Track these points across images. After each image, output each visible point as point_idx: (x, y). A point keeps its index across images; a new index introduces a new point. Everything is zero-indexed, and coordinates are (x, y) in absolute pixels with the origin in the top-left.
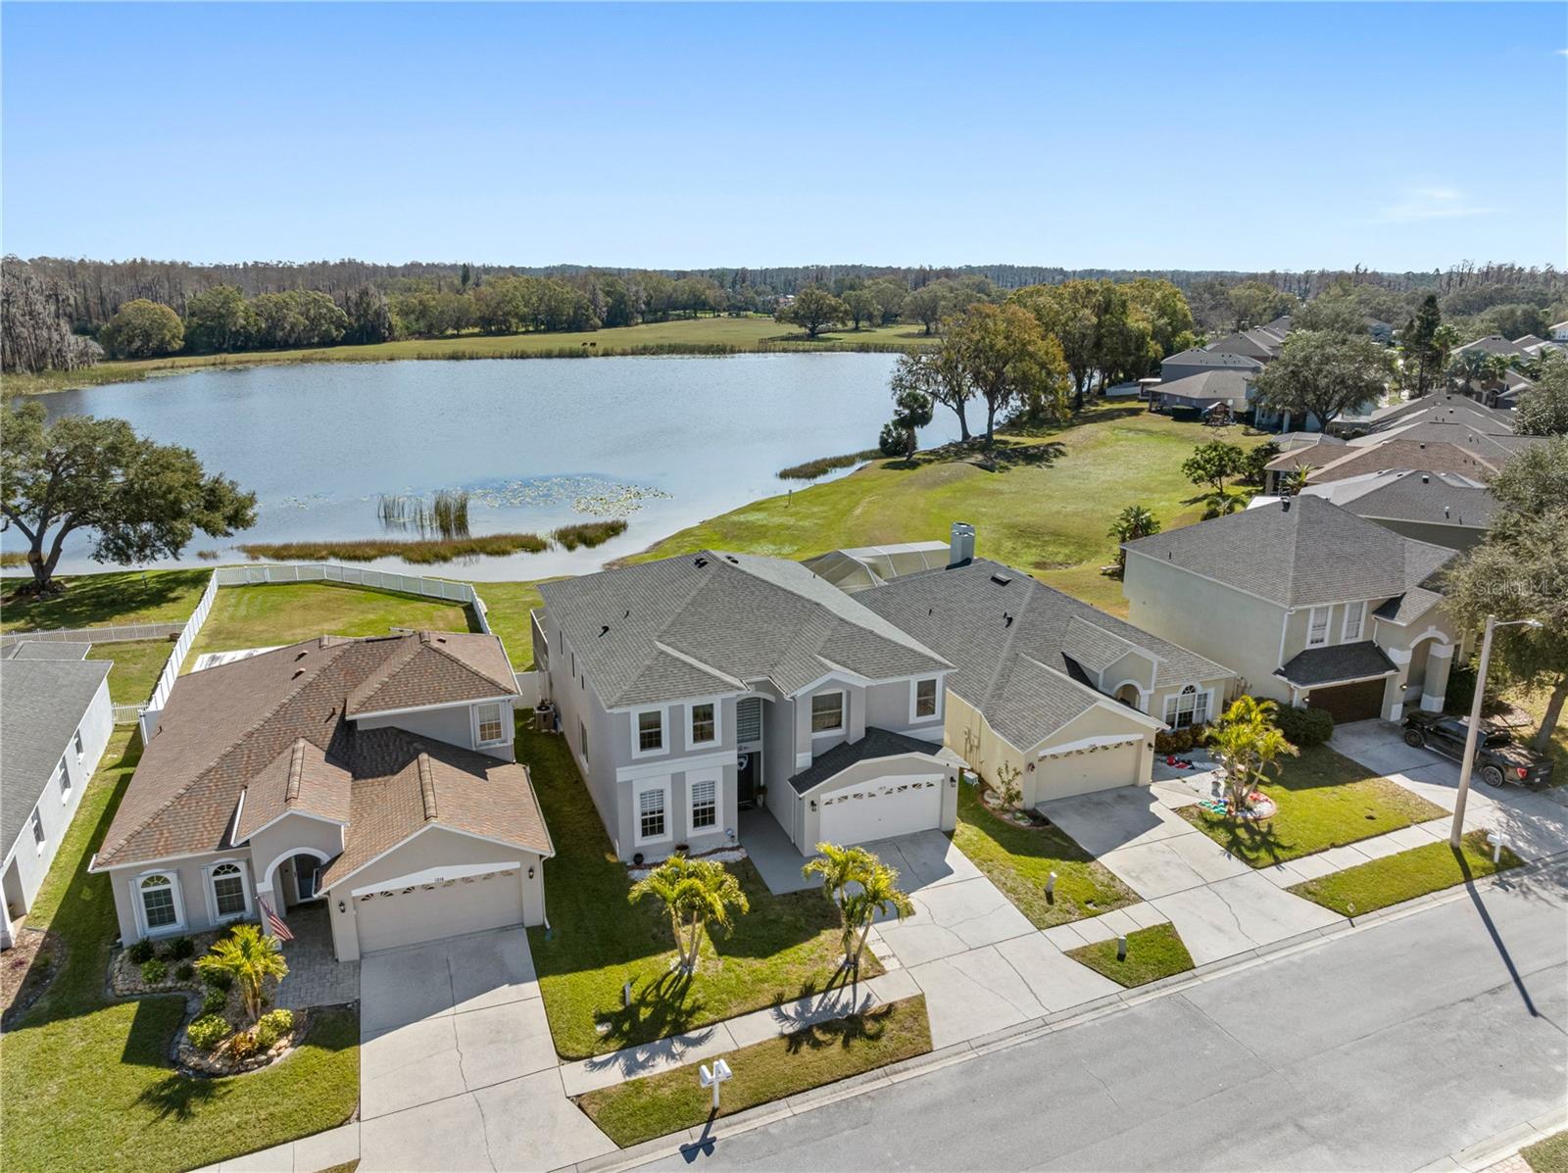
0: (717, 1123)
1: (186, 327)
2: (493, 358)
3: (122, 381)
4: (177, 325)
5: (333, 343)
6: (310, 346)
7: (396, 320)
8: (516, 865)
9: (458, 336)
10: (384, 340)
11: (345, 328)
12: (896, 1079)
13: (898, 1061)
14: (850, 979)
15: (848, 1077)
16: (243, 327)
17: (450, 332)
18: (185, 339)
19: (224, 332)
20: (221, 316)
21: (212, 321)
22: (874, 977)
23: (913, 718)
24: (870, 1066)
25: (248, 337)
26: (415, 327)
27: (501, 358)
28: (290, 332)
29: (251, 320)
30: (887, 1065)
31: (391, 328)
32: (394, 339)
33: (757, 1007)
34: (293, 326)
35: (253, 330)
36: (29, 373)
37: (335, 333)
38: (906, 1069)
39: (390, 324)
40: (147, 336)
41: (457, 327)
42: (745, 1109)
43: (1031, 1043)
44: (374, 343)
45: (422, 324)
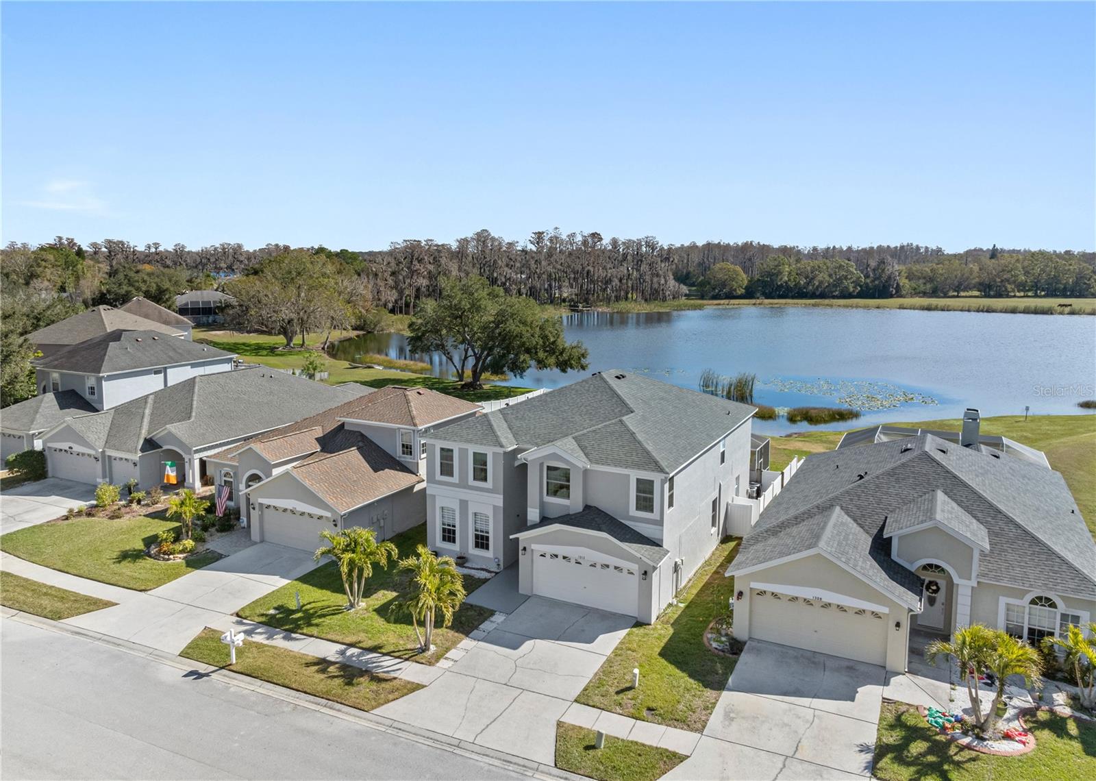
0: (224, 671)
1: (749, 281)
2: (961, 310)
3: (689, 309)
4: (744, 279)
5: (850, 296)
6: (834, 297)
7: (903, 282)
8: (328, 514)
9: (957, 297)
10: (891, 296)
11: (861, 286)
12: (324, 710)
13: (341, 703)
14: (407, 656)
15: (305, 693)
16: (786, 283)
17: (951, 293)
18: (746, 288)
19: (774, 285)
20: (774, 274)
21: (767, 277)
22: (422, 663)
23: (633, 511)
24: (326, 696)
25: (788, 289)
26: (922, 288)
27: (969, 311)
28: (817, 287)
29: (792, 278)
30: (333, 701)
31: (898, 288)
32: (901, 296)
33: (341, 641)
34: (821, 283)
35: (792, 284)
36: (643, 302)
37: (851, 289)
38: (339, 711)
39: (898, 285)
40: (724, 285)
41: (958, 288)
43: (425, 747)
44: (883, 298)
45: (929, 286)
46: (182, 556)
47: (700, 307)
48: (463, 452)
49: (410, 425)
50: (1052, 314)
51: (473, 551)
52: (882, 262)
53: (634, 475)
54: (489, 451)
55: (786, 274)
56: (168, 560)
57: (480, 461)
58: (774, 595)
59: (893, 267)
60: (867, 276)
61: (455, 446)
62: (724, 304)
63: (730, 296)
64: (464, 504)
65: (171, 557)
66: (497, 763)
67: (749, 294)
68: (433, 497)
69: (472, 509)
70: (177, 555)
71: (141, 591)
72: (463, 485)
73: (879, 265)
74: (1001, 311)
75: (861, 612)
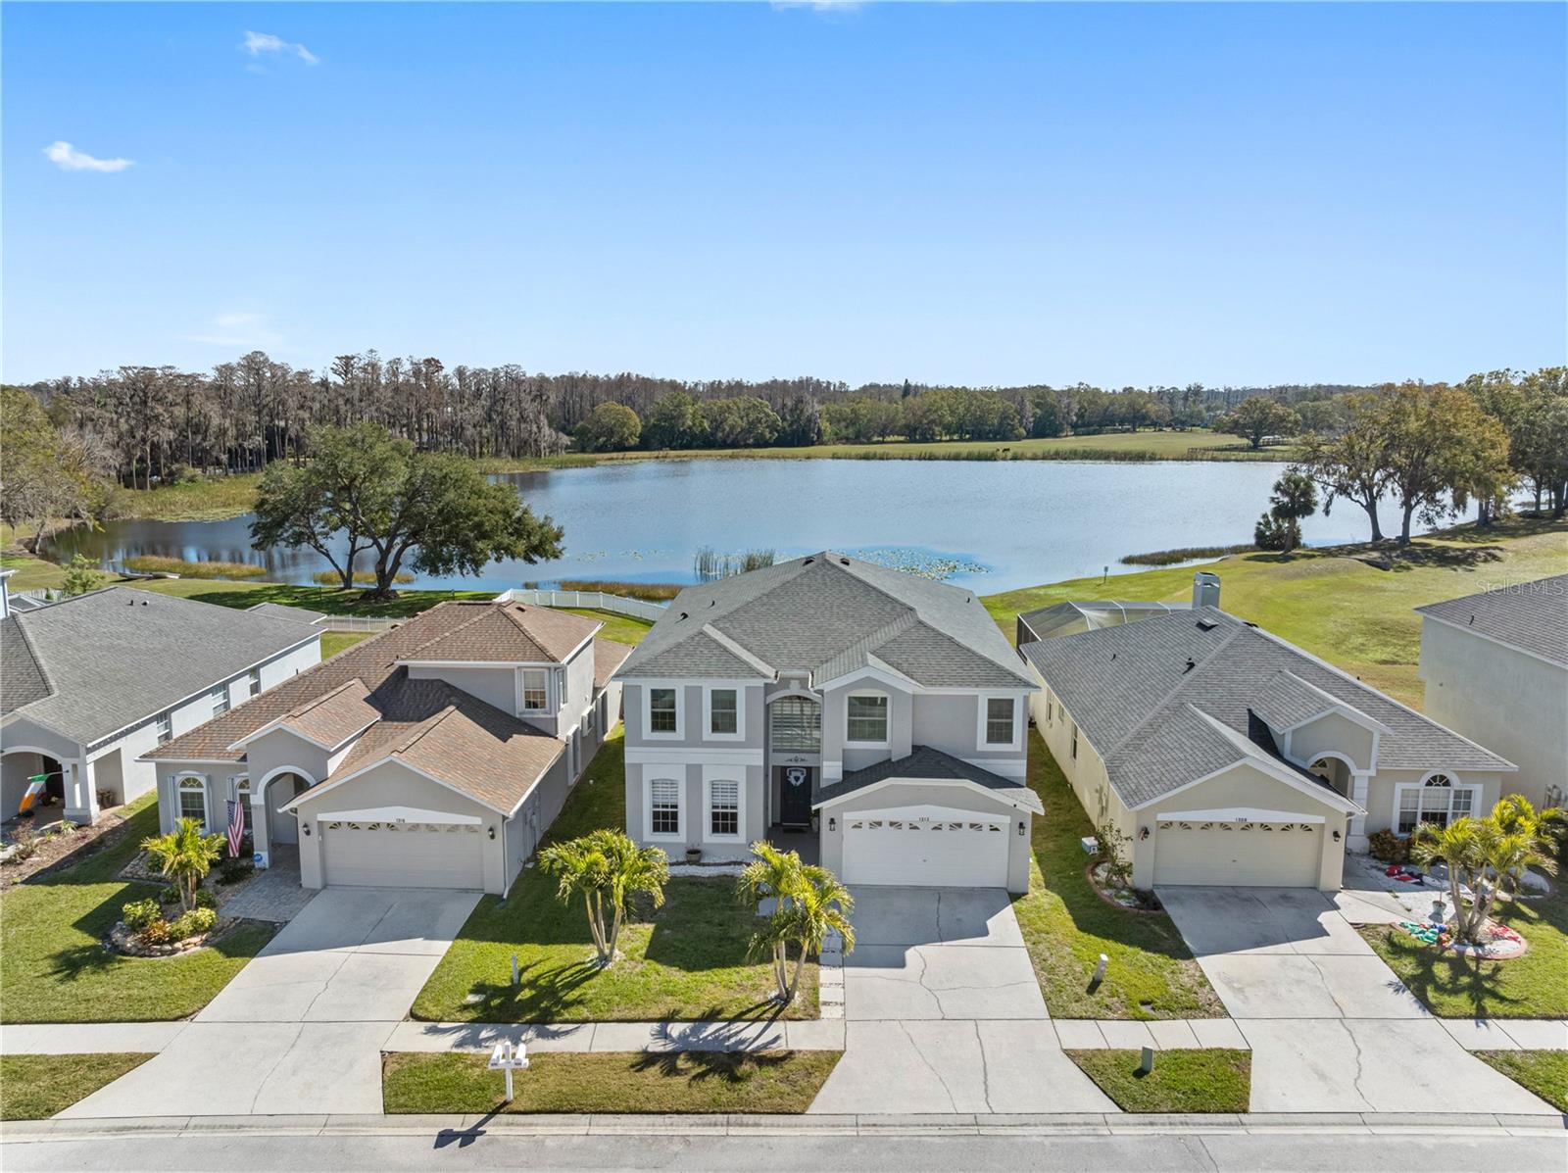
0: (499, 1118)
1: (643, 426)
2: (902, 459)
3: (577, 467)
4: (636, 423)
5: (766, 444)
6: (747, 446)
7: (825, 425)
8: (476, 821)
9: (883, 442)
10: (813, 444)
11: (777, 431)
12: (733, 1131)
13: (751, 1113)
14: (769, 1015)
15: (679, 1112)
16: (690, 428)
17: (875, 439)
18: (641, 436)
19: (674, 431)
20: (673, 418)
21: (665, 422)
22: (800, 1020)
23: (982, 743)
24: (713, 1108)
25: (694, 436)
26: (844, 432)
27: (910, 459)
28: (728, 434)
29: (697, 421)
30: (735, 1113)
31: (819, 433)
32: (822, 443)
33: (643, 1017)
34: (732, 427)
35: (697, 430)
36: (510, 458)
37: (768, 436)
38: (757, 1125)
39: (819, 429)
40: (611, 433)
41: (883, 434)
42: (539, 1112)
43: (937, 1140)
44: (803, 446)
45: (851, 430)
46: (196, 939)
47: (592, 464)
48: (693, 694)
49: (543, 660)
50: (995, 460)
51: (709, 838)
52: (800, 401)
53: (984, 695)
54: (740, 686)
55: (691, 417)
56: (174, 951)
57: (724, 704)
58: (1184, 825)
59: (813, 407)
60: (784, 419)
61: (678, 685)
62: (617, 459)
63: (621, 447)
64: (694, 772)
65: (178, 945)
66: (1051, 1130)
67: (644, 445)
68: (639, 767)
69: (708, 777)
70: (188, 941)
71: (176, 1019)
72: (694, 741)
73: (796, 405)
74: (944, 459)
75: (1287, 828)
